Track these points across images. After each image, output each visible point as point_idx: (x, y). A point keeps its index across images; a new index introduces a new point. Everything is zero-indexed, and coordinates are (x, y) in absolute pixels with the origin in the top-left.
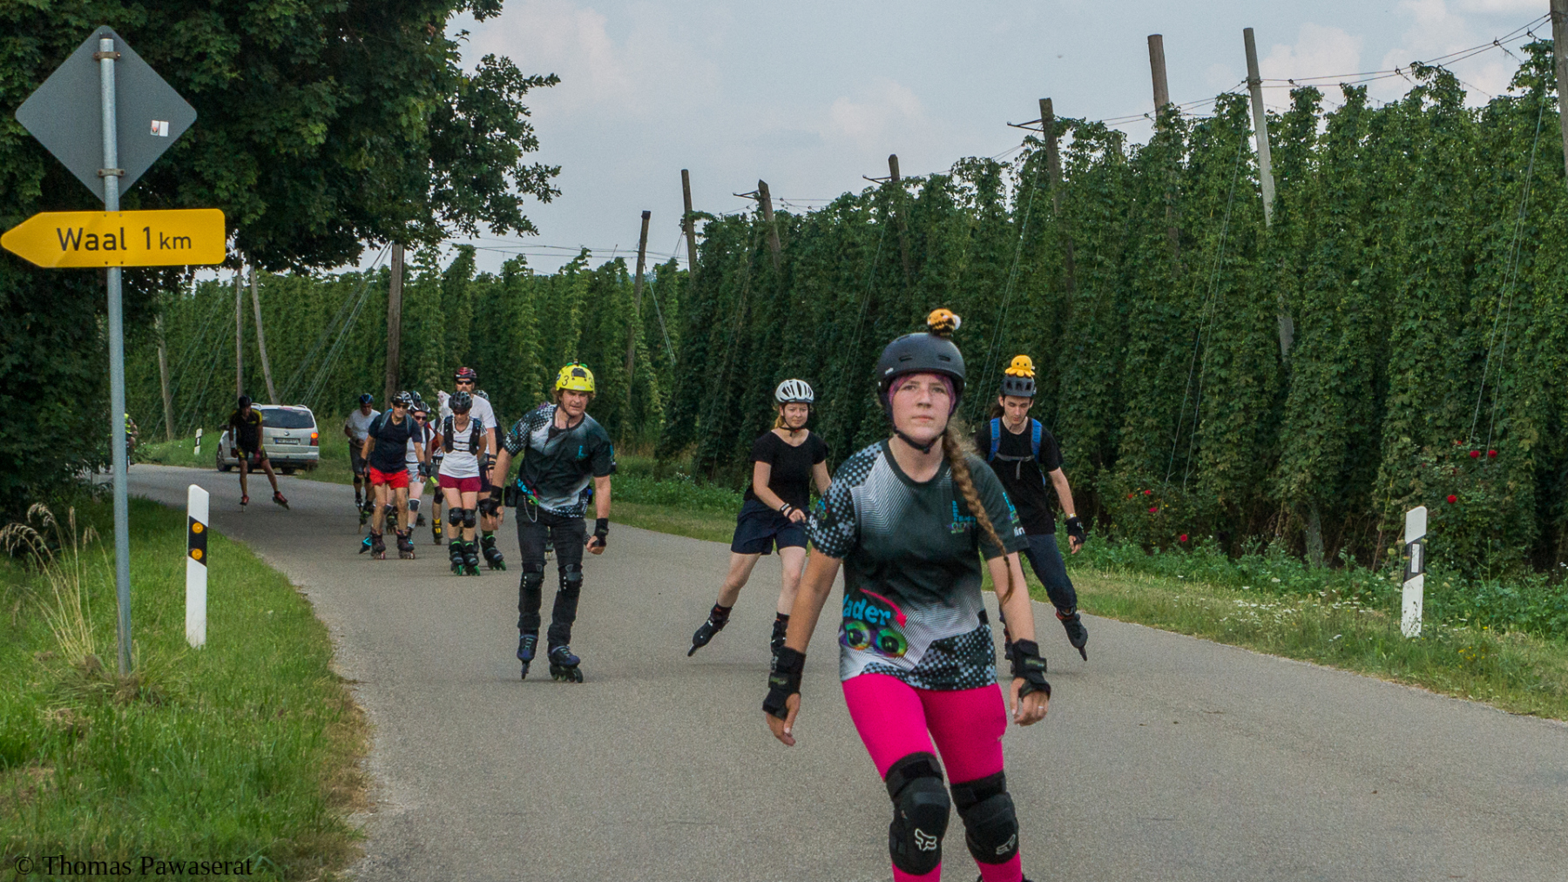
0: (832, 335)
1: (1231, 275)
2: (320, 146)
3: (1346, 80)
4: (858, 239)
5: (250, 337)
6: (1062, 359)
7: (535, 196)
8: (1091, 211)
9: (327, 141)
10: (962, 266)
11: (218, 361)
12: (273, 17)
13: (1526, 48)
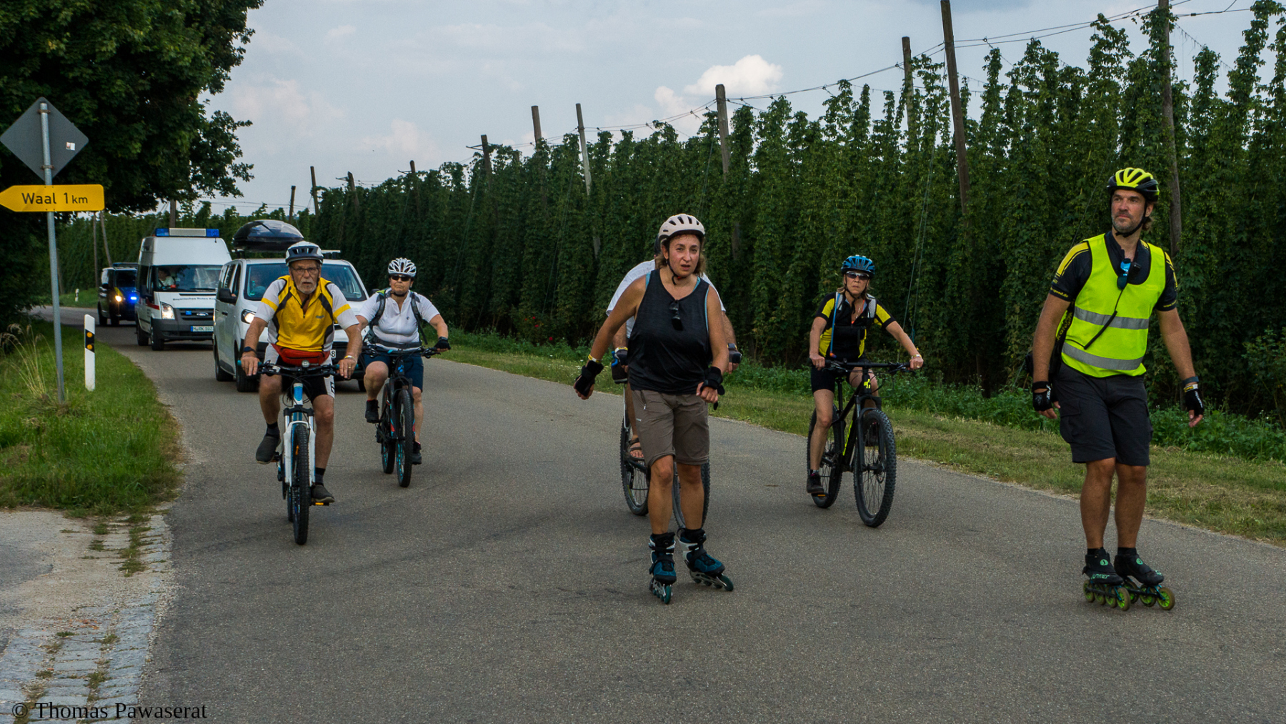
0: (385, 245)
1: (571, 218)
2: (138, 154)
3: (623, 129)
4: (396, 200)
5: (101, 245)
6: (493, 257)
7: (241, 178)
8: (506, 187)
9: (142, 152)
10: (446, 213)
11: (85, 256)
12: (114, 91)
13: (705, 115)
